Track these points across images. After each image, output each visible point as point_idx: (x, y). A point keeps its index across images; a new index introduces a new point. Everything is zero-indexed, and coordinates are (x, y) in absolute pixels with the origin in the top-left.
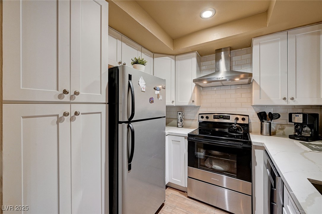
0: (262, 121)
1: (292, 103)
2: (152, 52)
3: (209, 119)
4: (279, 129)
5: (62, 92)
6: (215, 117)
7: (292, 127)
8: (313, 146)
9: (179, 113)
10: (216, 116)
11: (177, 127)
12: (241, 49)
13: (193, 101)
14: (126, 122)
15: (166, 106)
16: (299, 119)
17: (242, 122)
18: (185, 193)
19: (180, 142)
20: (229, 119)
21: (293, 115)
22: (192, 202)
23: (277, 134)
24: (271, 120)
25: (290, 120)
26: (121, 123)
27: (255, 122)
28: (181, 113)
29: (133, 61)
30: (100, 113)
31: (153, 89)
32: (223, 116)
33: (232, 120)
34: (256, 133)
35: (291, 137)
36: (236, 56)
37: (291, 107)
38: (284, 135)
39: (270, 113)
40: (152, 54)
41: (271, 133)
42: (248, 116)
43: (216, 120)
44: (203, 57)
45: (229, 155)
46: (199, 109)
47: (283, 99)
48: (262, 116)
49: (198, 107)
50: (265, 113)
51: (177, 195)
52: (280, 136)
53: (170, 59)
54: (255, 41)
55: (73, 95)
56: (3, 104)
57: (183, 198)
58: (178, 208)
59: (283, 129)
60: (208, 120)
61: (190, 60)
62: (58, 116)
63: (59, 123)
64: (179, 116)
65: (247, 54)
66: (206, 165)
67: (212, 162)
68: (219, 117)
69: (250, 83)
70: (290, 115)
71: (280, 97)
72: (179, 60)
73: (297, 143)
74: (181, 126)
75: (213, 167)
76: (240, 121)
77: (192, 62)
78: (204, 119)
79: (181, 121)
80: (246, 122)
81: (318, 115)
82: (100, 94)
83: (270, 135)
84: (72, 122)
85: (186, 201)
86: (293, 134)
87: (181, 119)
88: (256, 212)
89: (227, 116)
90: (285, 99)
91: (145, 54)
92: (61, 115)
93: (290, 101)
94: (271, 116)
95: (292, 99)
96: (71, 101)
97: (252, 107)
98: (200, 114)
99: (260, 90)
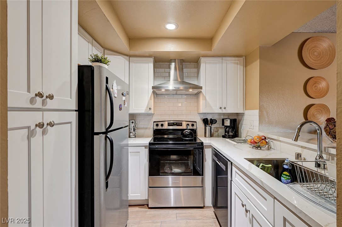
0: (205, 126)
1: (224, 111)
2: (102, 47)
3: (164, 126)
4: (216, 131)
5: (34, 96)
6: (169, 125)
7: (223, 129)
8: (236, 141)
9: (132, 121)
10: (170, 123)
11: (129, 137)
12: (190, 63)
13: (150, 109)
14: (103, 133)
15: (129, 114)
16: (228, 123)
17: (191, 128)
18: (145, 205)
19: (139, 152)
20: (182, 125)
21: (225, 120)
22: (154, 211)
23: (214, 135)
24: (211, 125)
25: (223, 124)
26: (98, 134)
27: (200, 127)
28: (134, 121)
29: (92, 57)
30: (70, 123)
31: (121, 94)
32: (176, 123)
33: (184, 126)
34: (201, 137)
35: (224, 137)
36: (186, 68)
37: (222, 114)
38: (218, 136)
39: (211, 119)
40: (103, 49)
41: (211, 135)
42: (196, 122)
43: (171, 127)
44: (157, 63)
45: (185, 157)
46: (152, 117)
47: (220, 108)
48: (206, 121)
49: (152, 115)
50: (207, 119)
51: (137, 211)
52: (216, 137)
53: (124, 59)
54: (202, 59)
55: (45, 99)
56: (8, 112)
57: (144, 211)
58: (143, 222)
59: (217, 131)
60: (163, 128)
61: (147, 65)
62: (29, 128)
63: (31, 138)
64: (132, 125)
65: (194, 68)
66: (166, 171)
67: (171, 167)
68: (173, 124)
69: (197, 94)
70: (223, 120)
71: (218, 107)
72: (134, 63)
73: (228, 140)
74: (134, 136)
75: (172, 171)
76: (190, 127)
77: (149, 67)
78: (160, 127)
79: (134, 131)
80: (194, 128)
81: (236, 119)
82: (70, 99)
83: (211, 137)
84: (44, 136)
85: (148, 213)
86: (224, 134)
87: (134, 129)
88: (205, 199)
89: (180, 123)
90: (221, 108)
91: (96, 48)
92: (33, 127)
93: (223, 109)
94: (211, 121)
95: (225, 108)
96: (44, 108)
97: (198, 114)
98: (154, 122)
99: (206, 100)
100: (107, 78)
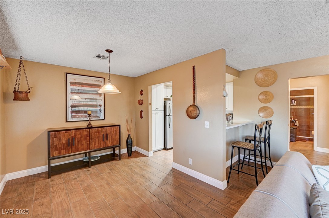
14: (168, 115)
55: (158, 109)
62: (155, 113)
84: (157, 115)
100: (169, 103)
